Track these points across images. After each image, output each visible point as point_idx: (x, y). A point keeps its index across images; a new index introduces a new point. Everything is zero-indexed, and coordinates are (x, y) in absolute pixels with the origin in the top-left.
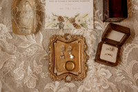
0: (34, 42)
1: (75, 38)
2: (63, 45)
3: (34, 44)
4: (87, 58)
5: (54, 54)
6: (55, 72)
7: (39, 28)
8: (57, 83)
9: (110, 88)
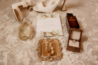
1: (53, 40)
6: (42, 56)
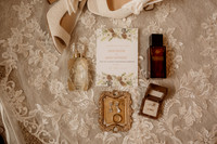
0: (86, 97)
1: (122, 94)
2: (111, 100)
3: (87, 99)
4: (132, 111)
5: (103, 108)
7: (90, 85)
8: (106, 133)
9: (152, 138)
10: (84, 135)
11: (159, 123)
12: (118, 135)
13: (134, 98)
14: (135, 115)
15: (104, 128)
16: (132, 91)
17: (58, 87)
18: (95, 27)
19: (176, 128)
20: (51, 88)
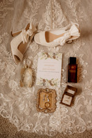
0: (30, 91)
1: (51, 91)
2: (45, 94)
3: (30, 92)
4: (56, 101)
5: (39, 98)
6: (40, 107)
7: (33, 84)
8: (40, 113)
10: (27, 113)
11: (71, 109)
12: (47, 115)
13: (58, 93)
14: (58, 104)
15: (39, 110)
16: (57, 89)
17: (14, 84)
18: (38, 51)
19: (81, 113)
20: (10, 85)
